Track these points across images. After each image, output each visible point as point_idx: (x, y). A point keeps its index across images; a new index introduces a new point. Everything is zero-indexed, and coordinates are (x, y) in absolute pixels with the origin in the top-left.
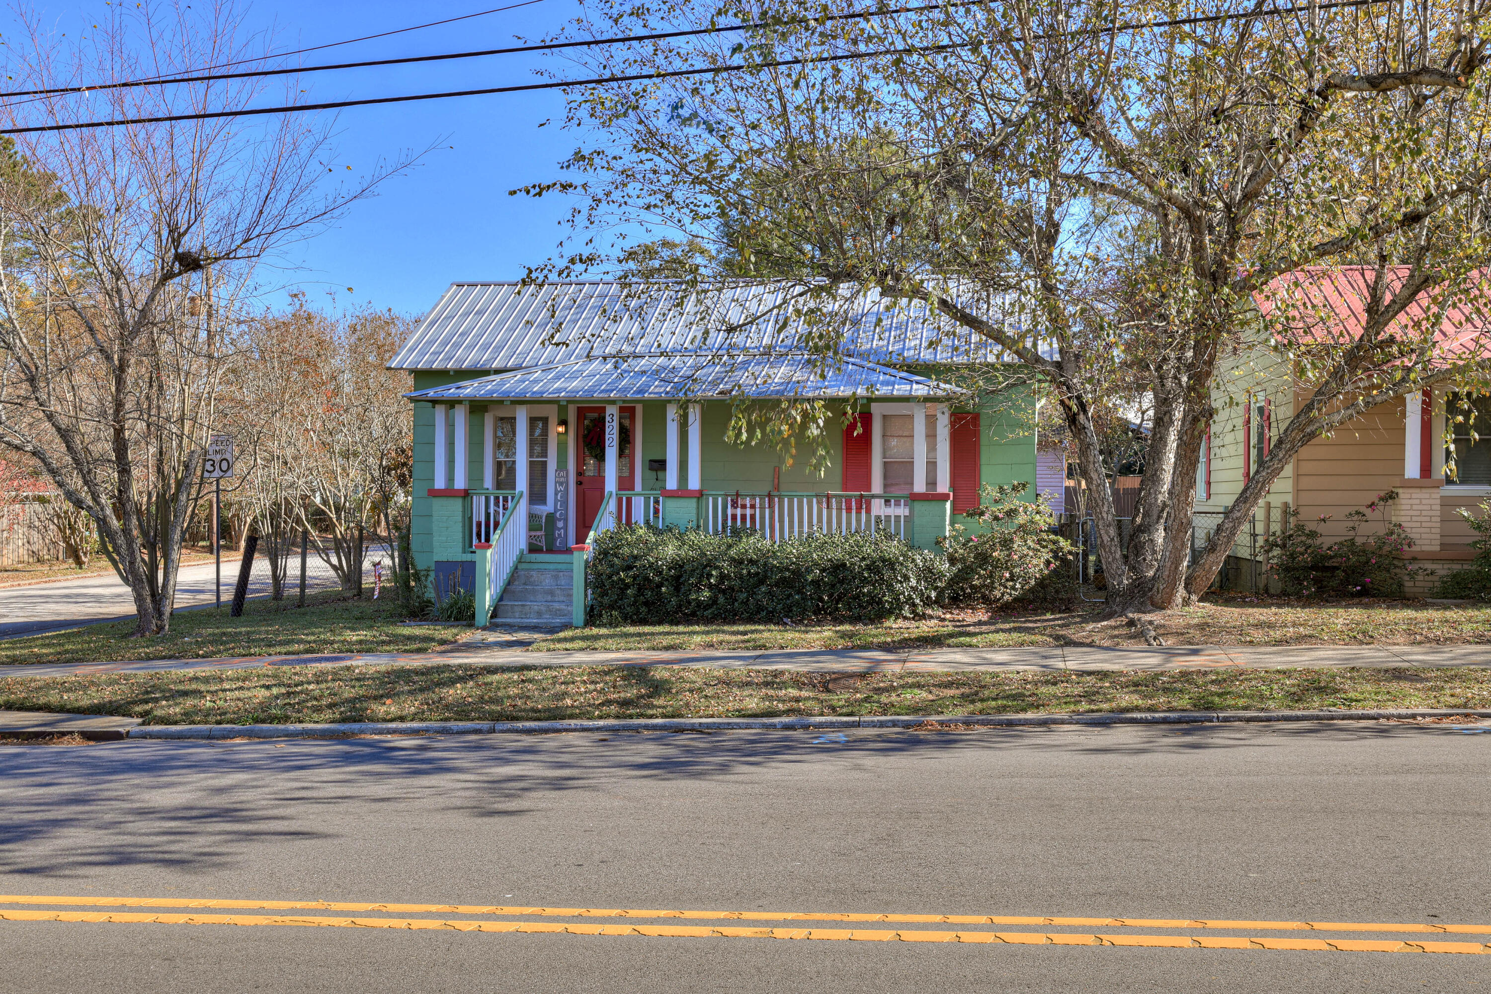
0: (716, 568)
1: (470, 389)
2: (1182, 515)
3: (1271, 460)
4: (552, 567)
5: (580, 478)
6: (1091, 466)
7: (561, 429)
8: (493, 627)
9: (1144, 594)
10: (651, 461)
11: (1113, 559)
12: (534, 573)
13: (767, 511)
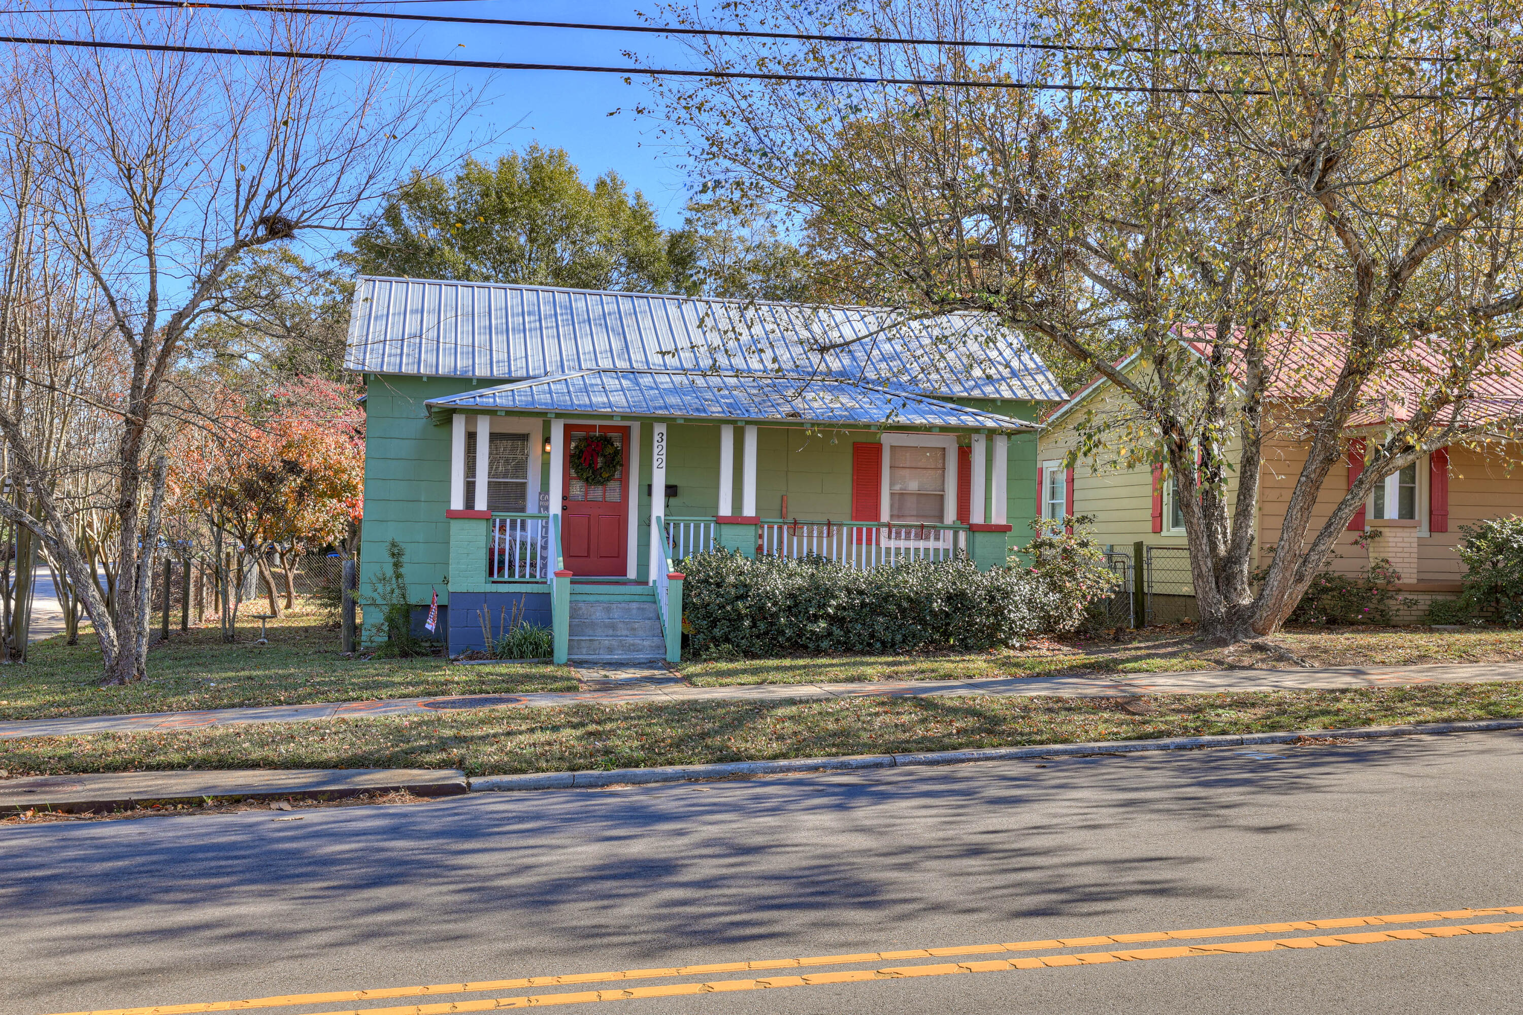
0: (836, 596)
5: (568, 503)
8: (580, 662)
9: (1245, 622)
11: (1211, 589)
12: (581, 605)
13: (825, 540)
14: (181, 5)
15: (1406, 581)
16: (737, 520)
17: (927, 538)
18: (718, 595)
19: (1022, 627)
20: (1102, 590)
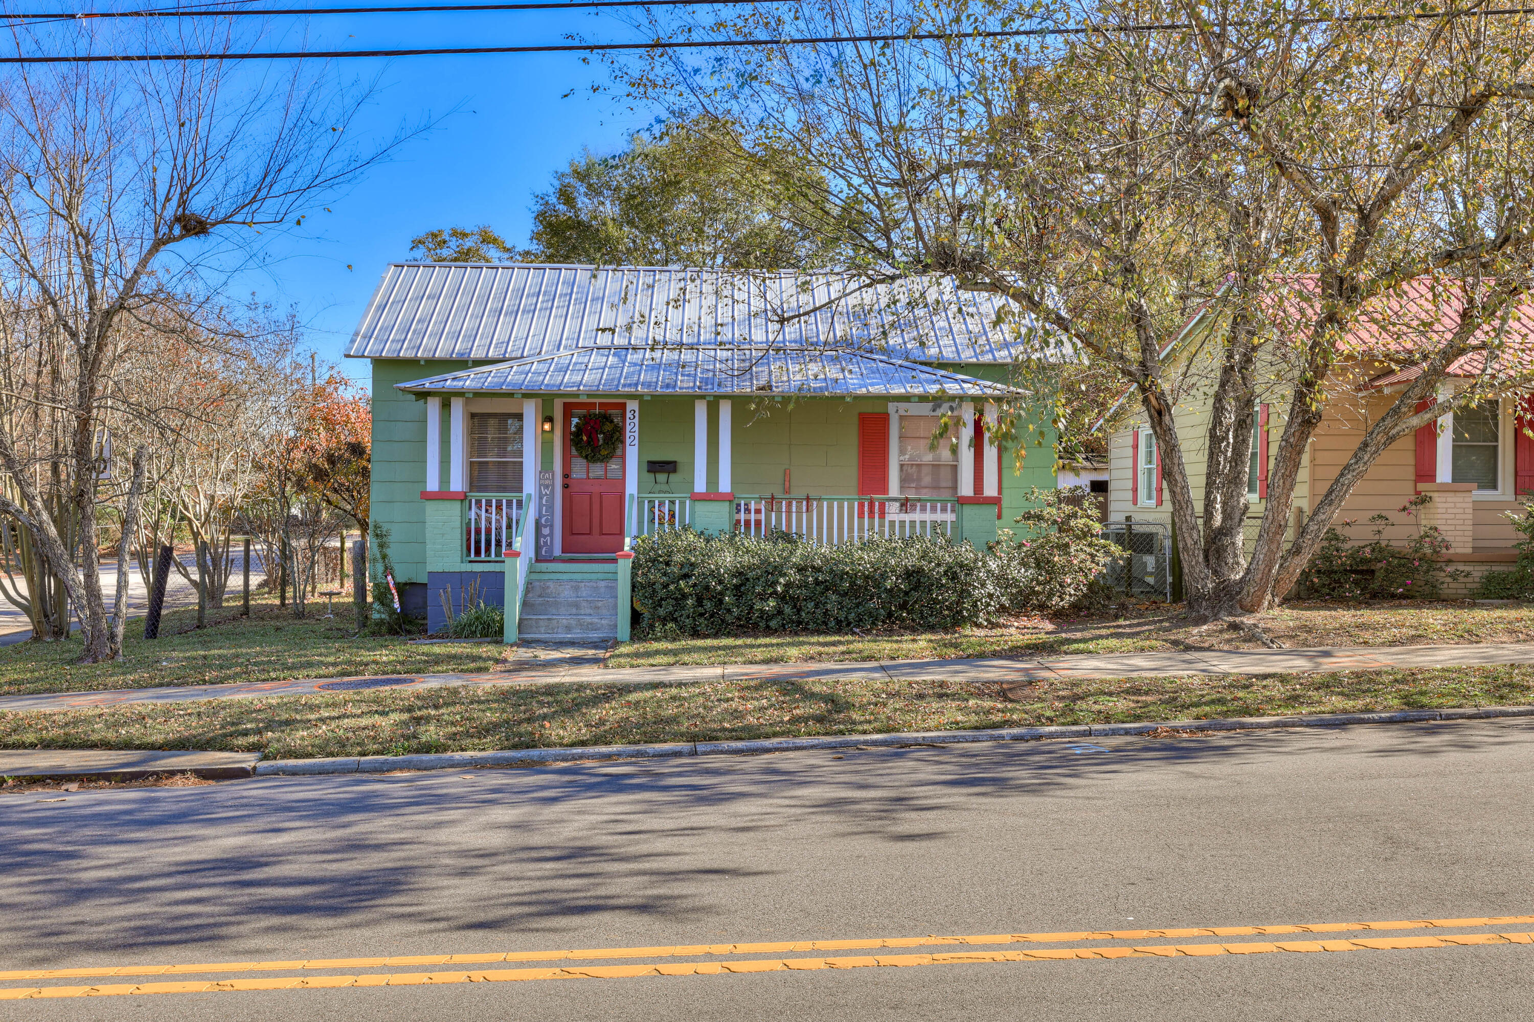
0: (785, 574)
1: (469, 380)
2: (1281, 517)
3: (1356, 463)
4: (565, 577)
5: (567, 481)
6: (1176, 468)
7: (547, 427)
8: (526, 643)
9: (1232, 598)
10: (649, 462)
12: (550, 584)
13: (804, 515)
14: (73, 16)
15: (1459, 551)
16: (711, 496)
17: (914, 509)
18: (665, 574)
19: (988, 605)
20: (1098, 564)
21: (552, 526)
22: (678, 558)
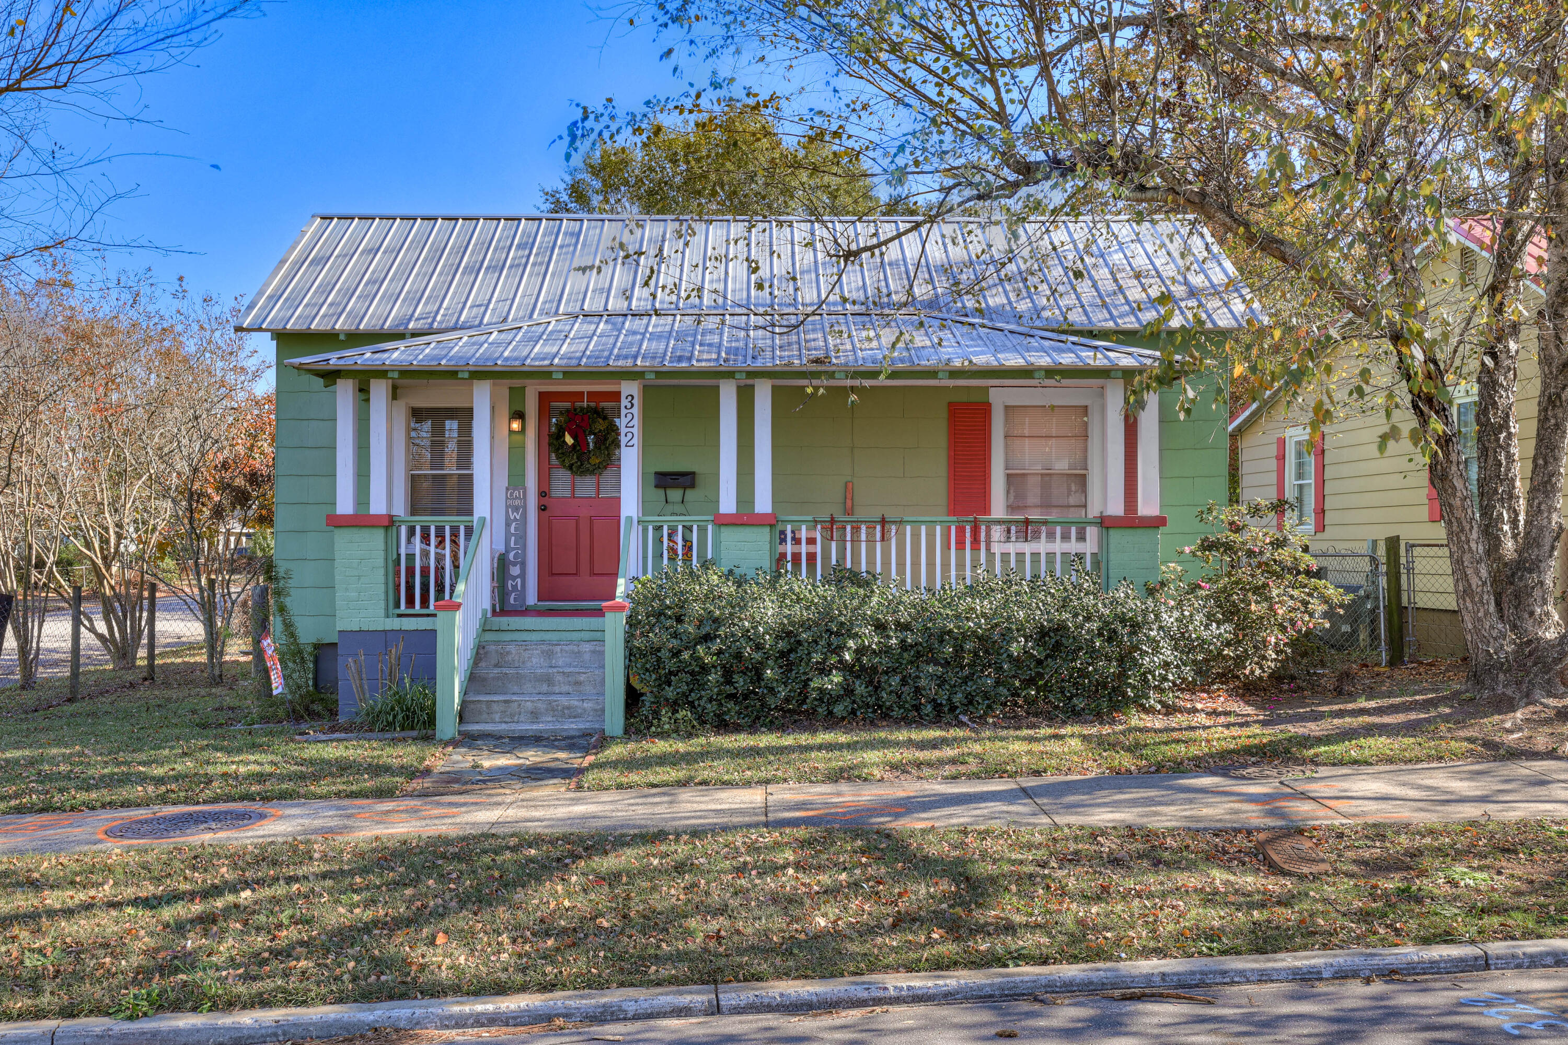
0: (856, 636)
1: (394, 354)
4: (534, 637)
5: (545, 501)
6: (1454, 468)
7: (515, 426)
8: (467, 740)
9: (1547, 669)
10: (656, 473)
11: (1487, 613)
12: (512, 648)
13: (878, 545)
16: (744, 519)
17: (1036, 536)
18: (675, 635)
19: (1164, 679)
20: (1311, 615)
21: (523, 565)
22: (697, 608)
